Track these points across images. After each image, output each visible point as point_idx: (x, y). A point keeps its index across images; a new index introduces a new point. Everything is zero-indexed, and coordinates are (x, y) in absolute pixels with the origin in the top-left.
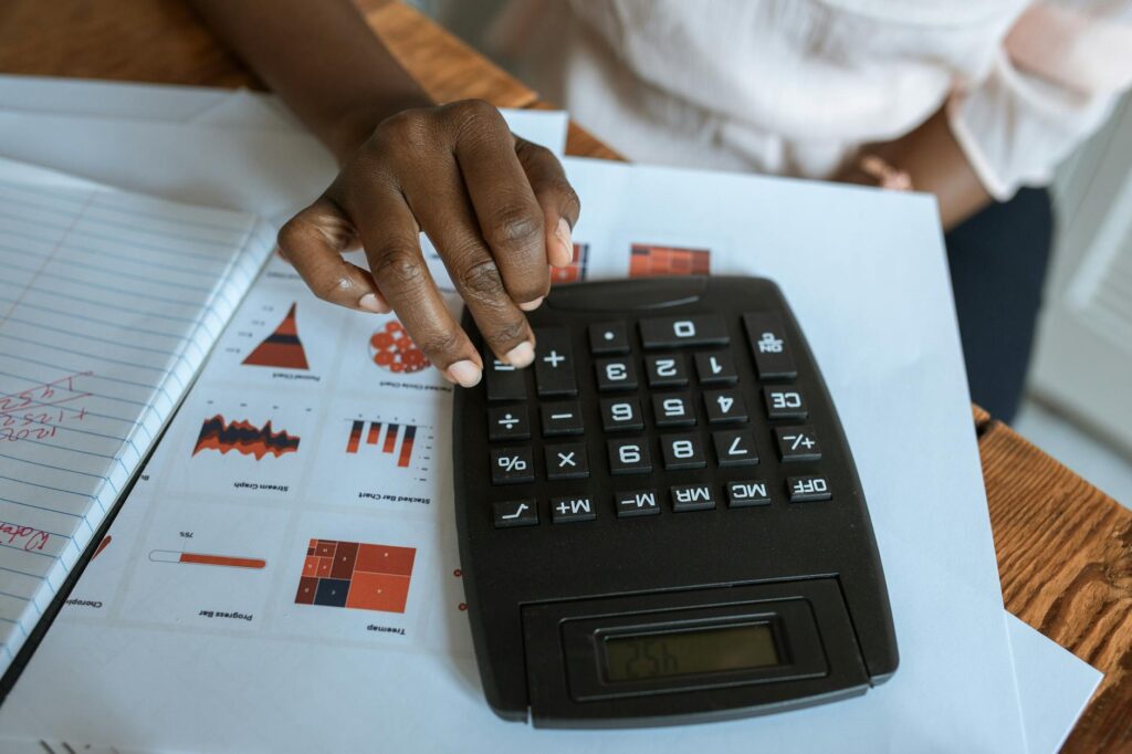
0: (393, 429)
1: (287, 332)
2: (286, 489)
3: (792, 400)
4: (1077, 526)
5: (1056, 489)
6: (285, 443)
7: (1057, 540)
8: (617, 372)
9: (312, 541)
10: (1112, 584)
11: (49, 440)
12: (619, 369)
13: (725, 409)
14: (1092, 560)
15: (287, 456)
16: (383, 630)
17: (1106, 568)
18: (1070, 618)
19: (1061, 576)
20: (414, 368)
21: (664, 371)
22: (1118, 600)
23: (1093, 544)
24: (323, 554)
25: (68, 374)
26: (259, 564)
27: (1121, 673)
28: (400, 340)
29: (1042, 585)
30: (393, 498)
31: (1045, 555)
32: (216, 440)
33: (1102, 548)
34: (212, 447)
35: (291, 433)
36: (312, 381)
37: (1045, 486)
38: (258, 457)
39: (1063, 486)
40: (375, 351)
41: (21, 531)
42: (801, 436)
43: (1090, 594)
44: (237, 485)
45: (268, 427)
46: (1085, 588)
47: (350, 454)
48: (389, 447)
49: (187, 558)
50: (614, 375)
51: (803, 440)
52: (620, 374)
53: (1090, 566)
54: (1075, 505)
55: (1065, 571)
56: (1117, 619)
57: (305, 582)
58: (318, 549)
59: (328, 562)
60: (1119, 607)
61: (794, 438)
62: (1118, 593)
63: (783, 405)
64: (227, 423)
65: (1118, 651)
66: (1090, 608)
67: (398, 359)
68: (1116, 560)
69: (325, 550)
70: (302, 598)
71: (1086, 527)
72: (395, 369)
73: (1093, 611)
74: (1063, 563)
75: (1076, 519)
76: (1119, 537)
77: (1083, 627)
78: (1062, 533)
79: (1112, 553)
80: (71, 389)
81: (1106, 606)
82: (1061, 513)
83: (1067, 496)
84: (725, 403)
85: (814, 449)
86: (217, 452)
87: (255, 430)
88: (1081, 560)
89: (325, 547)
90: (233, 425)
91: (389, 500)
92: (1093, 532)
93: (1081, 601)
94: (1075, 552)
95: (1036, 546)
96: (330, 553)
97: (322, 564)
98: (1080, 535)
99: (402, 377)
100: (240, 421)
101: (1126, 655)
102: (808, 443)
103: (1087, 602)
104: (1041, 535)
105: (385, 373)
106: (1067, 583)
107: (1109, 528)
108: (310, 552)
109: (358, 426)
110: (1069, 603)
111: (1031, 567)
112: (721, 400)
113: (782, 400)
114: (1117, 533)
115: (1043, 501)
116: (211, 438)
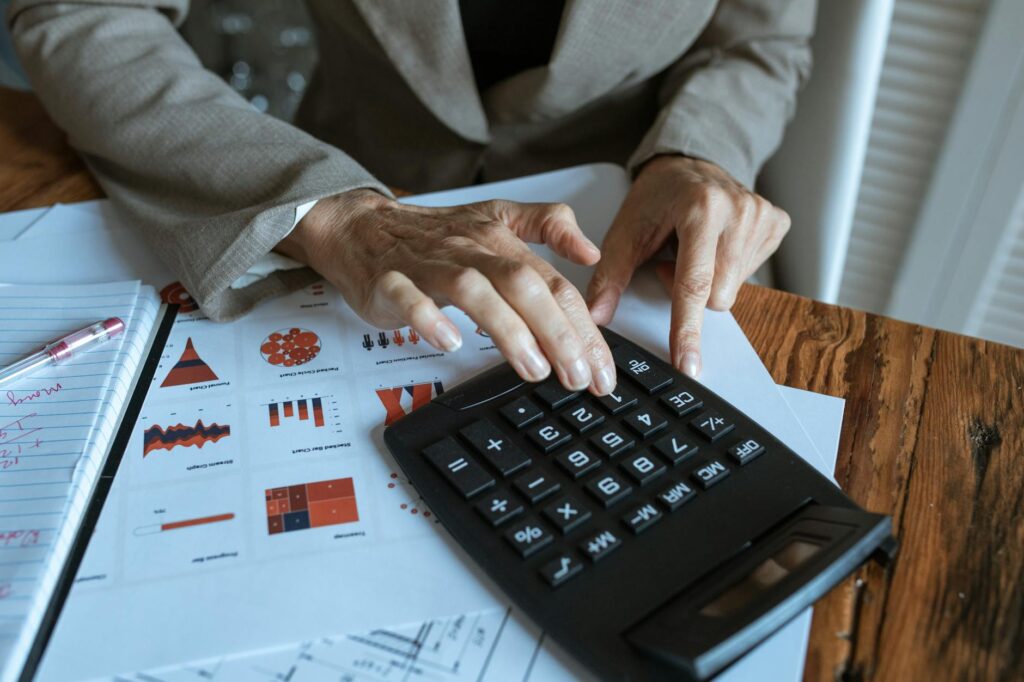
0: (302, 404)
1: (190, 358)
2: (231, 462)
3: (687, 398)
4: (781, 315)
5: (758, 298)
6: (218, 432)
7: (773, 326)
8: (550, 433)
9: (267, 491)
10: (818, 339)
11: (14, 467)
12: (549, 430)
13: (648, 423)
14: (800, 331)
15: (223, 440)
16: (347, 536)
17: (810, 332)
18: (802, 365)
19: (785, 344)
20: (303, 360)
21: (583, 417)
22: (826, 347)
23: (796, 321)
24: (278, 497)
25: (15, 419)
26: (229, 517)
27: (847, 385)
28: (284, 344)
29: (776, 352)
30: (321, 448)
31: (770, 335)
32: (159, 442)
33: (802, 323)
34: (158, 448)
35: (220, 424)
36: (225, 386)
37: (750, 299)
38: (200, 446)
39: (762, 296)
40: (267, 356)
41: (13, 535)
42: (711, 419)
43: (807, 349)
44: (190, 469)
45: (199, 424)
46: (803, 346)
47: (274, 427)
48: (303, 415)
49: (166, 527)
50: (549, 436)
51: (714, 421)
52: (553, 434)
53: (800, 335)
54: (774, 304)
55: (787, 339)
56: (831, 357)
57: (271, 520)
58: (273, 495)
59: (286, 502)
60: (828, 351)
61: (707, 422)
62: (824, 343)
63: (683, 404)
64: (164, 429)
65: (840, 374)
66: (811, 356)
67: (287, 357)
68: (814, 326)
69: (279, 495)
70: (273, 530)
71: (787, 314)
72: (288, 364)
73: (814, 357)
74: (783, 338)
75: (779, 311)
76: (810, 314)
77: (813, 366)
78: (774, 322)
79: (810, 323)
80: (21, 429)
81: (820, 353)
82: (768, 311)
83: (767, 301)
84: (645, 419)
85: (727, 424)
86: (164, 451)
87: (190, 429)
88: (793, 333)
89: (278, 492)
90: (170, 429)
91: (318, 451)
92: (792, 316)
93: (804, 354)
94: (787, 329)
95: (762, 332)
96: (284, 496)
97: (280, 504)
98: (786, 319)
99: (295, 369)
100: (174, 425)
101: (846, 375)
102: (719, 421)
103: (808, 354)
104: (762, 325)
105: (281, 369)
106: (791, 347)
107: (801, 311)
108: (268, 498)
109: (273, 408)
110: (798, 358)
111: (764, 345)
112: (641, 418)
113: (679, 400)
114: (807, 313)
115: (753, 308)
116: (155, 442)
